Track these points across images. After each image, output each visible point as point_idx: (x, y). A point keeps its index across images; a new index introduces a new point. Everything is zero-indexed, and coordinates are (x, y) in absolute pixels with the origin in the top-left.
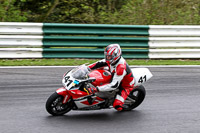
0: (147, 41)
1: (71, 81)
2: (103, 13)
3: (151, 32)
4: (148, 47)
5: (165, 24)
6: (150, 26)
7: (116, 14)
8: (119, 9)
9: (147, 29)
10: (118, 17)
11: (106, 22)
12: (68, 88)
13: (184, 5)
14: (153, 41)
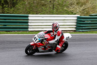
0: (28, 22)
1: (37, 39)
2: (6, 9)
3: (29, 18)
4: (28, 25)
5: (37, 14)
6: (29, 15)
7: (13, 9)
9: (28, 16)
11: (8, 13)
12: (35, 42)
13: (46, 5)
14: (31, 22)
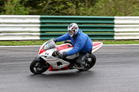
0: (113, 28)
2: (82, 8)
3: (115, 21)
4: (114, 32)
5: (125, 15)
6: (115, 17)
7: (91, 9)
8: (93, 5)
9: (113, 19)
10: (92, 11)
11: (84, 14)
14: (118, 28)
